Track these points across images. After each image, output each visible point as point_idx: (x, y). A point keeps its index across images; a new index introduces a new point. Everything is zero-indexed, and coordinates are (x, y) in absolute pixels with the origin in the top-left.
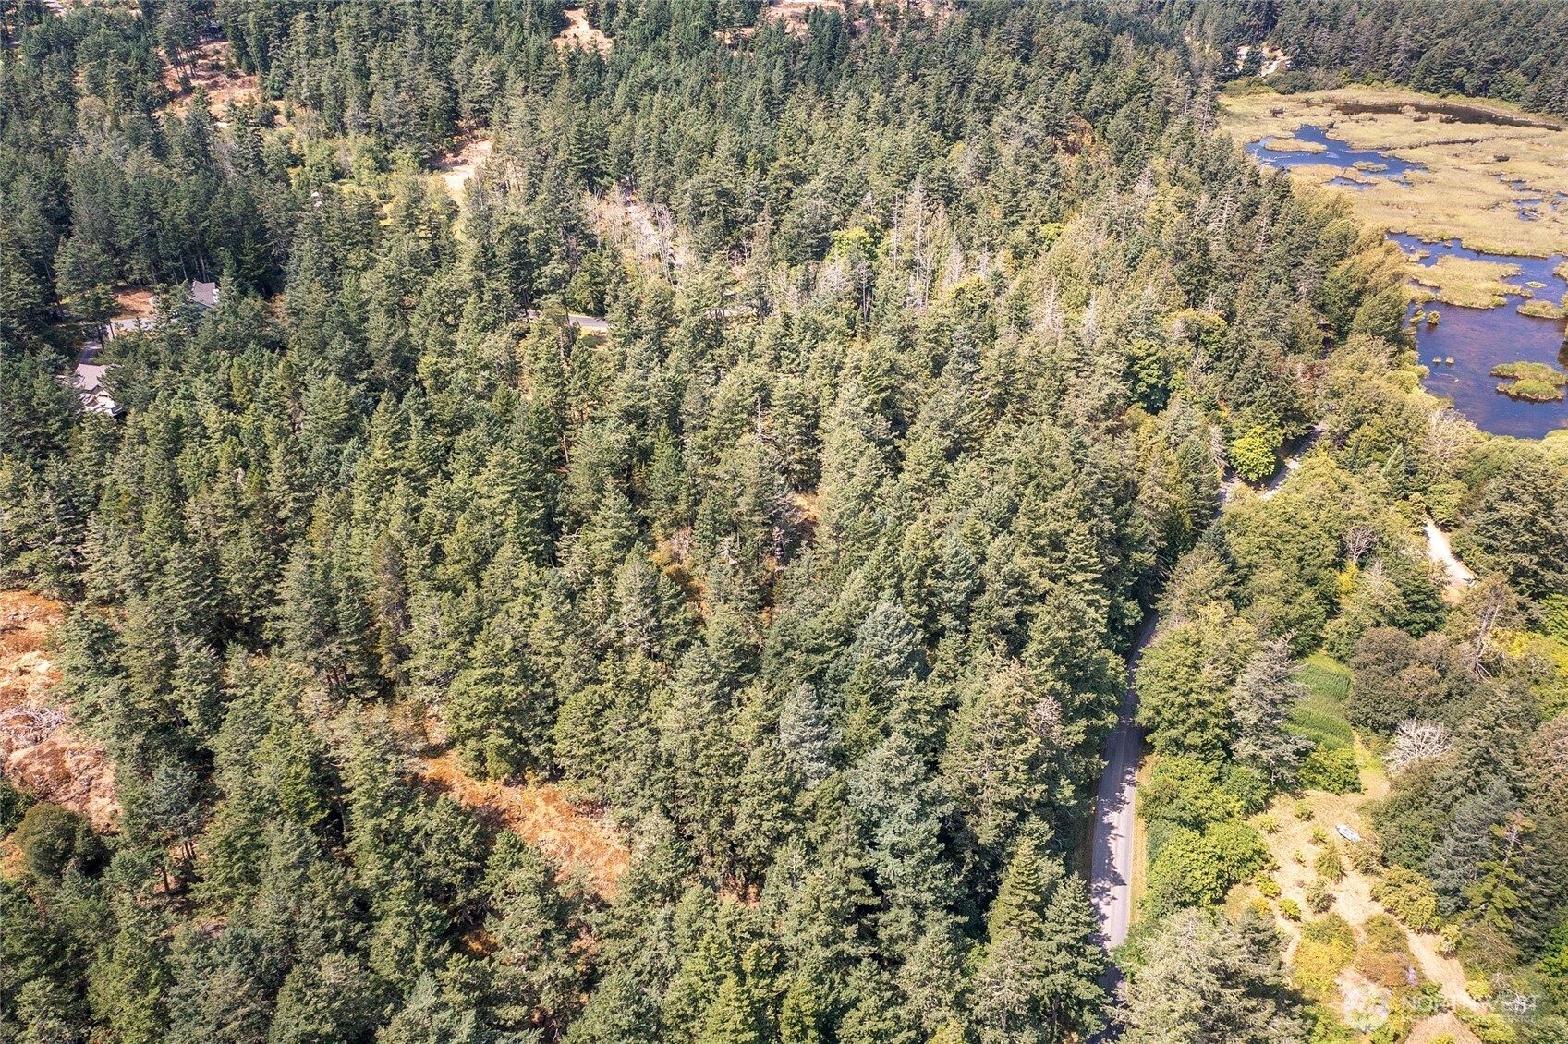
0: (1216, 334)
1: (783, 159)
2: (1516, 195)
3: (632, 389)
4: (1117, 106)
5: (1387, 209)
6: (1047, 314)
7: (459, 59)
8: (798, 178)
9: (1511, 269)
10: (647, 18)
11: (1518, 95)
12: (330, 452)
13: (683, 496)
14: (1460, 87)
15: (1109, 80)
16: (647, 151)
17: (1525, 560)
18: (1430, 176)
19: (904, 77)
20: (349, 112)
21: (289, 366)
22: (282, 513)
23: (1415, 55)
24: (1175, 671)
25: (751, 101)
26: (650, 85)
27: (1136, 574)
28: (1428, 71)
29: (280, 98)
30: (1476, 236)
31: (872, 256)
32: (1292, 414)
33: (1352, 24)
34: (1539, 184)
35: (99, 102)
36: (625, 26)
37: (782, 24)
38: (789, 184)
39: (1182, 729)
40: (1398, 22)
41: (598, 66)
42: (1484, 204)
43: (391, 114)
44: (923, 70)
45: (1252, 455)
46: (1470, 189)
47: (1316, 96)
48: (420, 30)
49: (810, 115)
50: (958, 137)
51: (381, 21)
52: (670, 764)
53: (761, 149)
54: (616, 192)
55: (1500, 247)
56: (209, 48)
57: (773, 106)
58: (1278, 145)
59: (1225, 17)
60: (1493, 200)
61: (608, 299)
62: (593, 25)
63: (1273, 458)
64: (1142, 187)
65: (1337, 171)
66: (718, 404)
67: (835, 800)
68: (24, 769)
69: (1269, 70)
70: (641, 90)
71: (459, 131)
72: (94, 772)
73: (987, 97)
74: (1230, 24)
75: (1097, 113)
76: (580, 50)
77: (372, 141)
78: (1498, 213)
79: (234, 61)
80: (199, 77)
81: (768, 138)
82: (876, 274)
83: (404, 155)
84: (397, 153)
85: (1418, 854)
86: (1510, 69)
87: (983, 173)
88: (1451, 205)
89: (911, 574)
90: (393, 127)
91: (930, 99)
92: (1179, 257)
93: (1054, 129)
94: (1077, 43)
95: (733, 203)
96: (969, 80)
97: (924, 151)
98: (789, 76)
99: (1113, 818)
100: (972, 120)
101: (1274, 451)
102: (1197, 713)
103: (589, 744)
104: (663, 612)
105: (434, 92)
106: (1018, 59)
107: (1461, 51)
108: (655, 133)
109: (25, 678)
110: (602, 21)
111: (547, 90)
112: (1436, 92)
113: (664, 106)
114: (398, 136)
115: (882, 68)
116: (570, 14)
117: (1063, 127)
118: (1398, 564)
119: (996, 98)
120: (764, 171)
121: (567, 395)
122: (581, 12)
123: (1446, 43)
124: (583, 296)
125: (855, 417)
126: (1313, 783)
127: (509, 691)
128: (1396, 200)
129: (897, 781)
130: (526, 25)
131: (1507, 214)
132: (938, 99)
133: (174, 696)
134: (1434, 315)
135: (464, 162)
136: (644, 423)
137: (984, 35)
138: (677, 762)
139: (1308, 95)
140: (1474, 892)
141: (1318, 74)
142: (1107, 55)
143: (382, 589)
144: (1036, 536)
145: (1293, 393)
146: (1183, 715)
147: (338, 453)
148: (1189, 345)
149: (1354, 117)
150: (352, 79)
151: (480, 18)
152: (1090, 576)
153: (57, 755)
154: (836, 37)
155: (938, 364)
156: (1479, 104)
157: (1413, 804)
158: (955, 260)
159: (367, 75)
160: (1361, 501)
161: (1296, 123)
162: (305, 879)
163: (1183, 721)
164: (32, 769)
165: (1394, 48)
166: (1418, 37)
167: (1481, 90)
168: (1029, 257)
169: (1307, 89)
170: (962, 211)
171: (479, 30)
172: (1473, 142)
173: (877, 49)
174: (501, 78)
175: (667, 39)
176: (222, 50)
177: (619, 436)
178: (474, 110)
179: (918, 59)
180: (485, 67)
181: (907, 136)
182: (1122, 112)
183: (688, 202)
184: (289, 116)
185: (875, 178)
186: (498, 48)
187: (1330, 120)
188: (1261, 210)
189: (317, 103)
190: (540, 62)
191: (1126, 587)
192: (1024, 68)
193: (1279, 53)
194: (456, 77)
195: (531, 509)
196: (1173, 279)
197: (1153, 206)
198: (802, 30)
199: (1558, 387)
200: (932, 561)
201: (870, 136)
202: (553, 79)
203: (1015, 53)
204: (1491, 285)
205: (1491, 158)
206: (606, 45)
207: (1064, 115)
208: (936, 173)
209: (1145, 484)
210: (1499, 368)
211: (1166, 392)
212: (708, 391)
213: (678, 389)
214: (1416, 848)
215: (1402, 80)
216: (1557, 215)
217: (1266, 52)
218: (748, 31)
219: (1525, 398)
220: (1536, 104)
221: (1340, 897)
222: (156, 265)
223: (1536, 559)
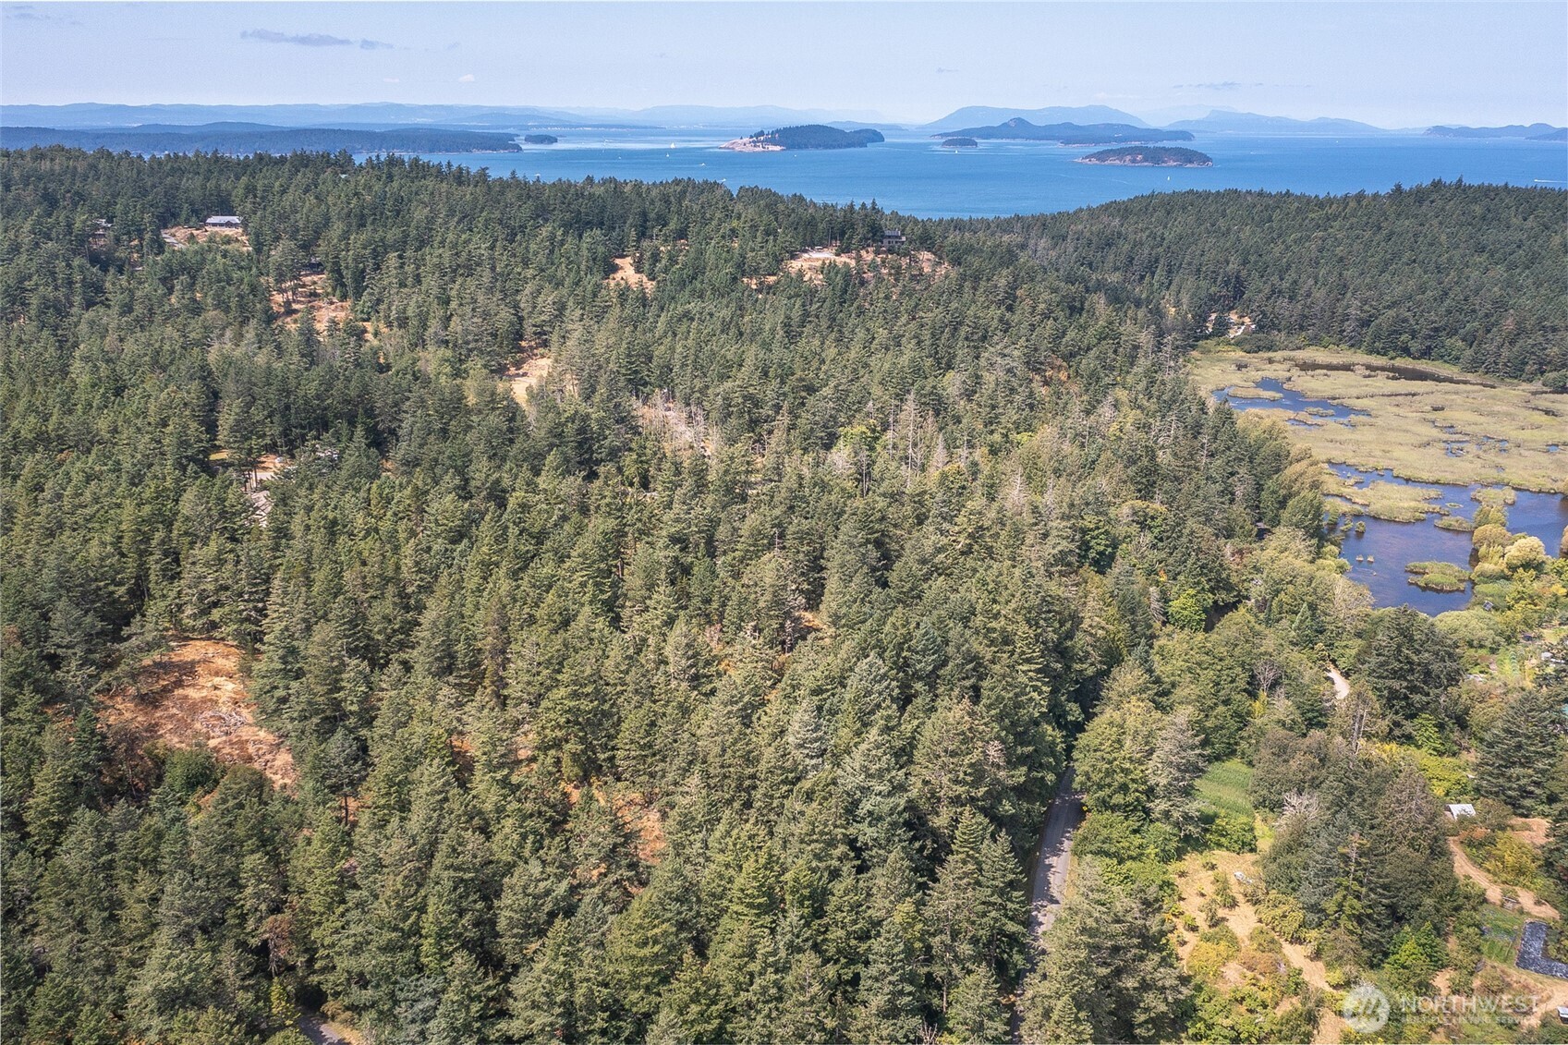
0: (1159, 520)
1: (799, 374)
2: (1446, 436)
3: (677, 520)
4: (1089, 349)
5: (1330, 445)
6: (1015, 494)
7: (527, 291)
8: (811, 390)
9: (1433, 492)
10: (685, 265)
11: (1458, 358)
12: (447, 550)
13: (716, 598)
14: (1406, 351)
15: (1083, 328)
16: (684, 365)
17: (1396, 684)
18: (1373, 420)
19: (904, 319)
20: (431, 330)
21: (416, 488)
22: (409, 590)
23: (1365, 323)
24: (1101, 744)
25: (773, 331)
26: (687, 316)
27: (1077, 682)
28: (1377, 337)
29: (368, 320)
30: (1406, 467)
31: (872, 449)
32: (1221, 584)
33: (1308, 296)
34: (1468, 429)
35: (222, 315)
36: (666, 270)
37: (801, 274)
38: (804, 394)
39: (1108, 791)
40: (1349, 295)
41: (643, 301)
42: (1415, 442)
43: (467, 332)
44: (921, 314)
45: (1186, 613)
46: (1407, 431)
47: (1278, 355)
48: (493, 269)
49: (823, 343)
50: (949, 367)
51: (460, 261)
52: (704, 762)
53: (781, 366)
54: (658, 397)
55: (1425, 476)
56: (308, 280)
57: (791, 335)
58: (1240, 393)
59: (1198, 288)
60: (1426, 439)
61: (652, 471)
62: (638, 270)
63: (1204, 616)
64: (1106, 411)
65: (1291, 414)
66: (745, 531)
67: (828, 785)
68: (218, 751)
69: (1235, 333)
70: (680, 320)
71: (522, 350)
72: (268, 757)
73: (975, 337)
74: (1203, 294)
75: (1072, 355)
76: (628, 288)
77: (449, 353)
78: (1430, 450)
79: (330, 290)
80: (299, 302)
81: (787, 356)
82: (874, 462)
83: (476, 365)
84: (470, 364)
85: (1293, 885)
86: (1450, 335)
87: (969, 394)
88: (1386, 443)
89: (891, 646)
90: (467, 343)
91: (926, 335)
92: (1132, 461)
93: (1034, 365)
94: (1055, 298)
95: (756, 406)
96: (961, 323)
97: (918, 371)
98: (806, 314)
99: (1053, 860)
100: (962, 351)
101: (1205, 611)
102: (1119, 778)
103: (642, 748)
104: (701, 664)
105: (505, 314)
106: (1003, 308)
107: (1405, 320)
108: (692, 351)
109: (217, 692)
110: (647, 266)
111: (599, 317)
112: (1385, 354)
113: (699, 332)
114: (471, 350)
115: (885, 311)
116: (618, 261)
117: (1042, 363)
118: (1297, 689)
119: (984, 338)
120: (783, 383)
121: (625, 525)
122: (629, 260)
123: (1392, 313)
124: (631, 471)
125: (851, 545)
126: (1219, 845)
127: (586, 705)
128: (1338, 438)
129: (874, 768)
130: (583, 267)
131: (1436, 451)
132: (933, 335)
133: (341, 694)
134: (1360, 525)
135: (525, 375)
136: (687, 547)
137: (975, 289)
138: (710, 759)
139: (1271, 354)
140: (1330, 906)
141: (1280, 337)
142: (1082, 309)
143: (490, 638)
144: (990, 630)
145: (1221, 565)
146: (1108, 780)
147: (453, 551)
148: (1135, 527)
149: (1310, 373)
150: (435, 305)
151: (544, 261)
152: (1033, 667)
153: (242, 744)
154: (847, 285)
155: (921, 520)
156: (1422, 365)
157: (1290, 850)
158: (939, 454)
159: (448, 302)
160: (1269, 644)
161: (1258, 376)
162: (446, 799)
163: (1109, 786)
164: (224, 751)
165: (1346, 317)
166: (1366, 307)
167: (1426, 354)
168: (1003, 453)
169: (1269, 349)
170: (948, 419)
171: (543, 270)
172: (1414, 395)
173: (881, 295)
174: (561, 308)
175: (702, 282)
176: (319, 281)
177: (667, 553)
178: (535, 333)
179: (917, 305)
180: (548, 298)
181: (904, 360)
182: (1092, 353)
183: (719, 401)
184: (376, 335)
185: (876, 391)
186: (559, 284)
187: (1288, 374)
188: (1204, 430)
189: (403, 322)
190: (595, 295)
191: (1069, 692)
192: (1008, 315)
193: (1247, 320)
194: (522, 305)
195: (602, 592)
196: (1124, 477)
197: (1115, 426)
198: (819, 279)
199: (1461, 581)
200: (908, 638)
201: (873, 361)
202: (605, 310)
203: (1000, 303)
204: (1413, 504)
205: (1429, 408)
206: (650, 286)
207: (1042, 355)
208: (928, 388)
209: (1086, 614)
210: (1411, 565)
211: (1112, 557)
212: (736, 524)
213: (714, 523)
214: (1292, 881)
215: (1355, 344)
216: (1481, 453)
217: (1233, 317)
218: (772, 279)
219: (1432, 589)
220: (1473, 366)
221: (1232, 919)
222: (285, 433)
223: (1405, 684)
